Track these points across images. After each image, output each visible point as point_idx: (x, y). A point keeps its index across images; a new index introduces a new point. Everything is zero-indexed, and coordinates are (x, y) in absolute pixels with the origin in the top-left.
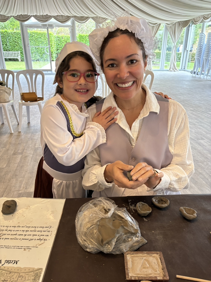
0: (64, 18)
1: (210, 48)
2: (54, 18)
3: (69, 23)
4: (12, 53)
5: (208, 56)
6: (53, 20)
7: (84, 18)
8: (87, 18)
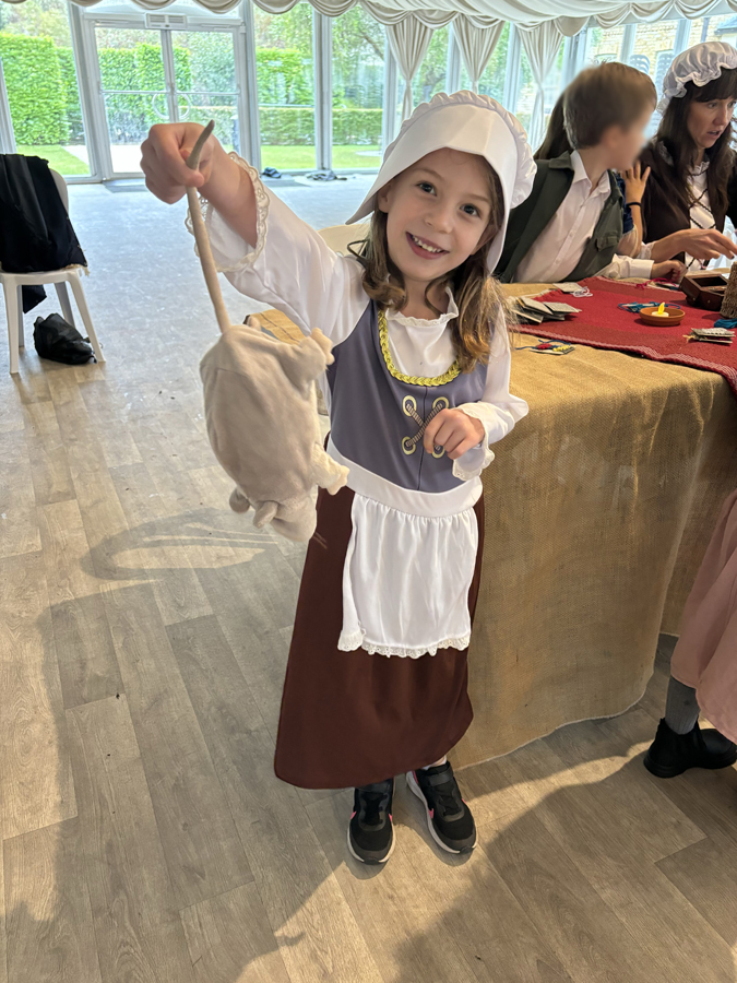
3: (234, 13)
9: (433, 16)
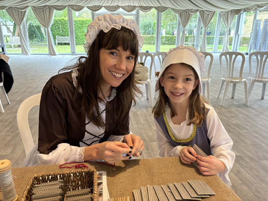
0: (130, 8)
1: (267, 33)
2: (122, 8)
3: (134, 12)
4: (67, 38)
5: (265, 40)
6: (121, 10)
7: (148, 7)
8: (151, 8)
9: (192, 11)
